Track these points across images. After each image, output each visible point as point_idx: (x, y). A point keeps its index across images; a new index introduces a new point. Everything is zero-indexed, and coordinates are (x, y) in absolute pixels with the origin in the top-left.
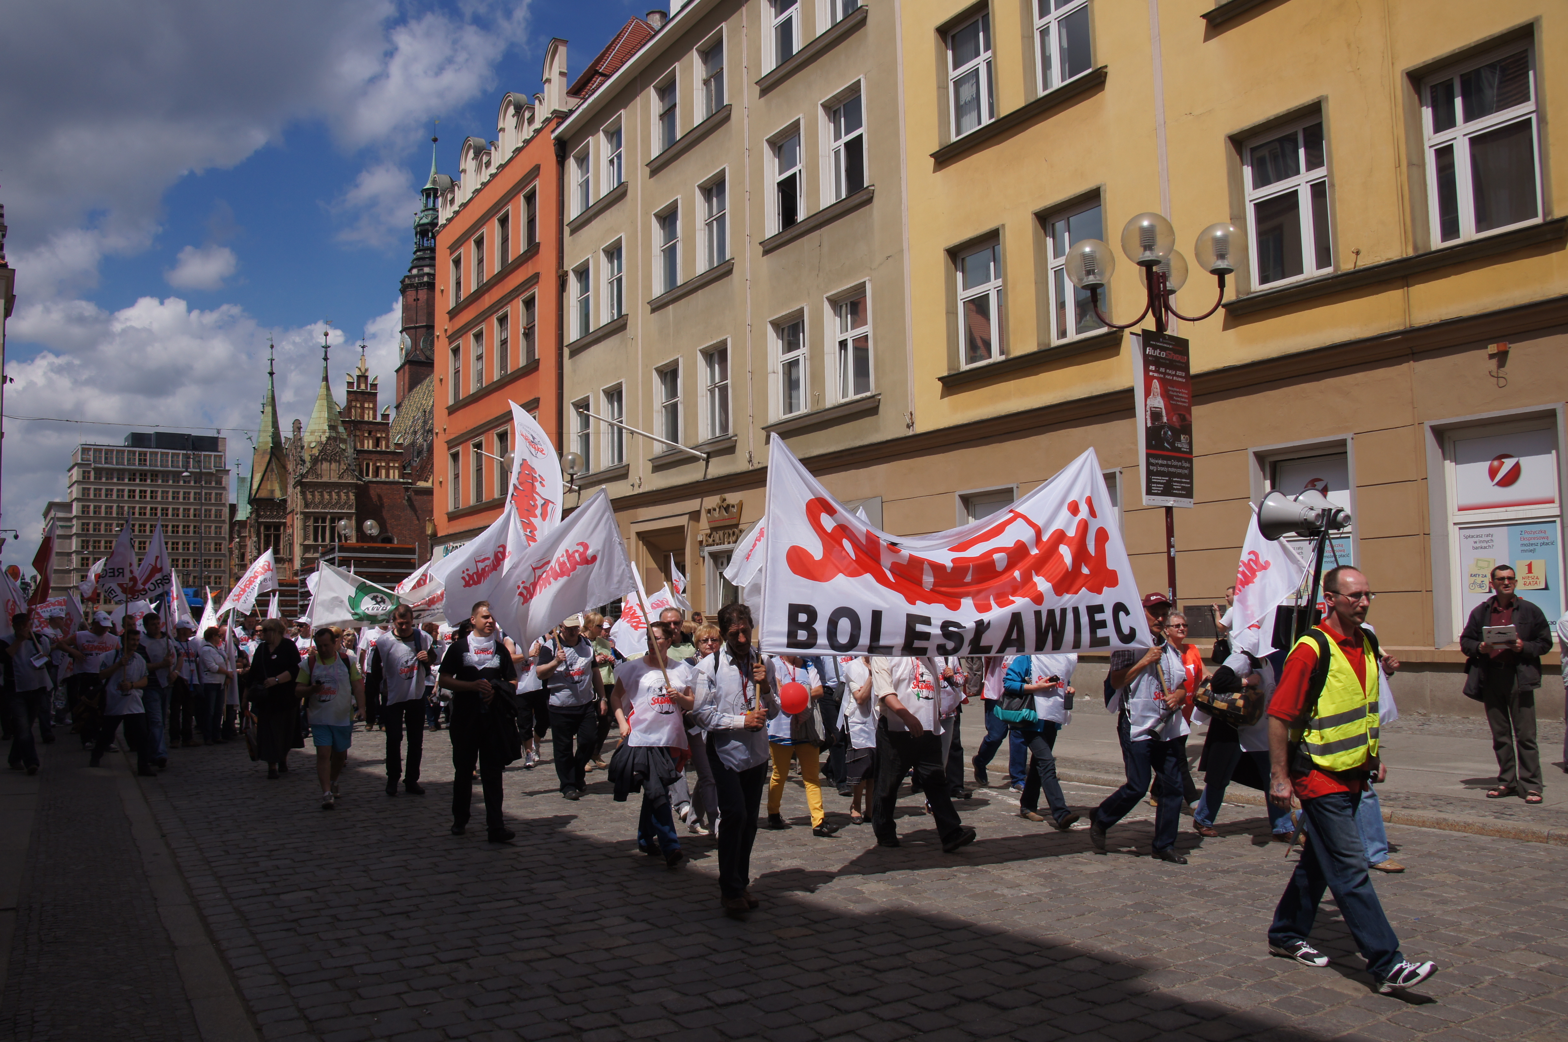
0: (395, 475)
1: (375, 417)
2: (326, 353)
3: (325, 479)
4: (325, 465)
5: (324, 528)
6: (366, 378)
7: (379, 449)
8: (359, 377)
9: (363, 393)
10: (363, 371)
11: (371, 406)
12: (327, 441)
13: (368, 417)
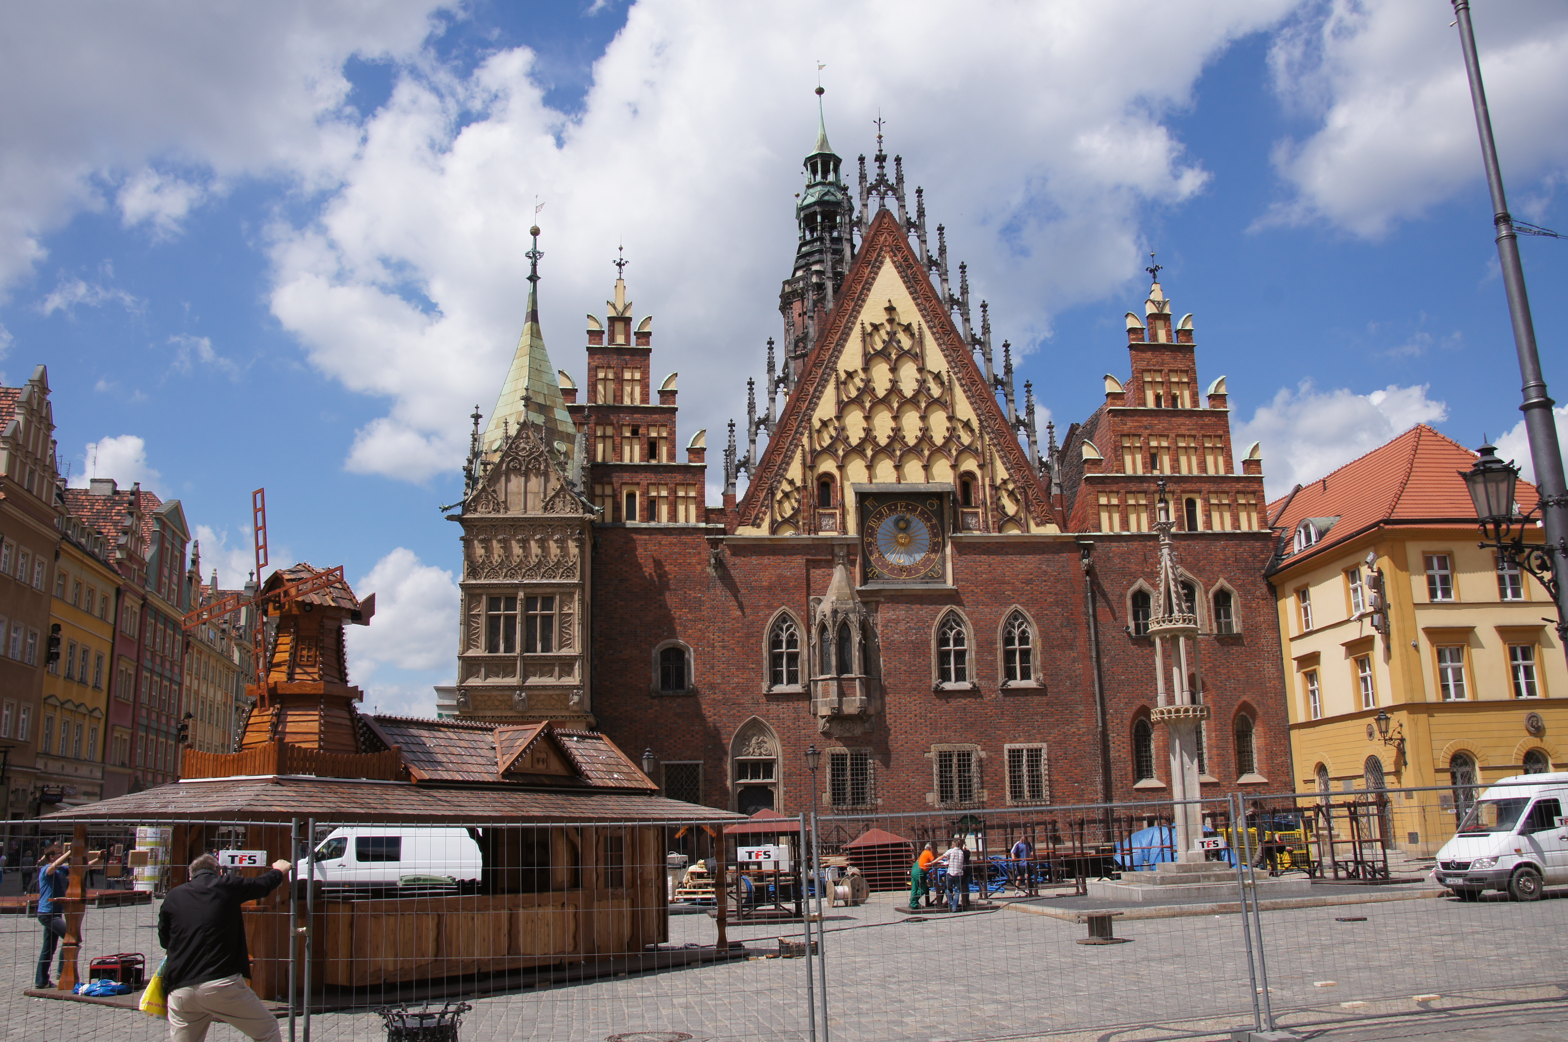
0: (688, 515)
1: (645, 397)
2: (534, 265)
3: (515, 512)
4: (516, 483)
5: (510, 620)
6: (627, 321)
7: (653, 462)
8: (612, 320)
9: (620, 351)
10: (620, 308)
11: (637, 376)
12: (519, 431)
13: (632, 397)
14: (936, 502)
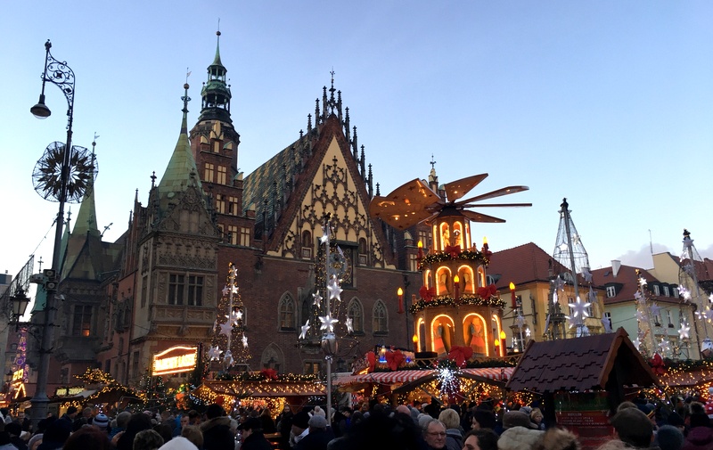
0: (246, 241)
2: (186, 105)
3: (184, 231)
4: (184, 215)
5: (181, 287)
7: (230, 214)
12: (189, 190)
14: (350, 251)
